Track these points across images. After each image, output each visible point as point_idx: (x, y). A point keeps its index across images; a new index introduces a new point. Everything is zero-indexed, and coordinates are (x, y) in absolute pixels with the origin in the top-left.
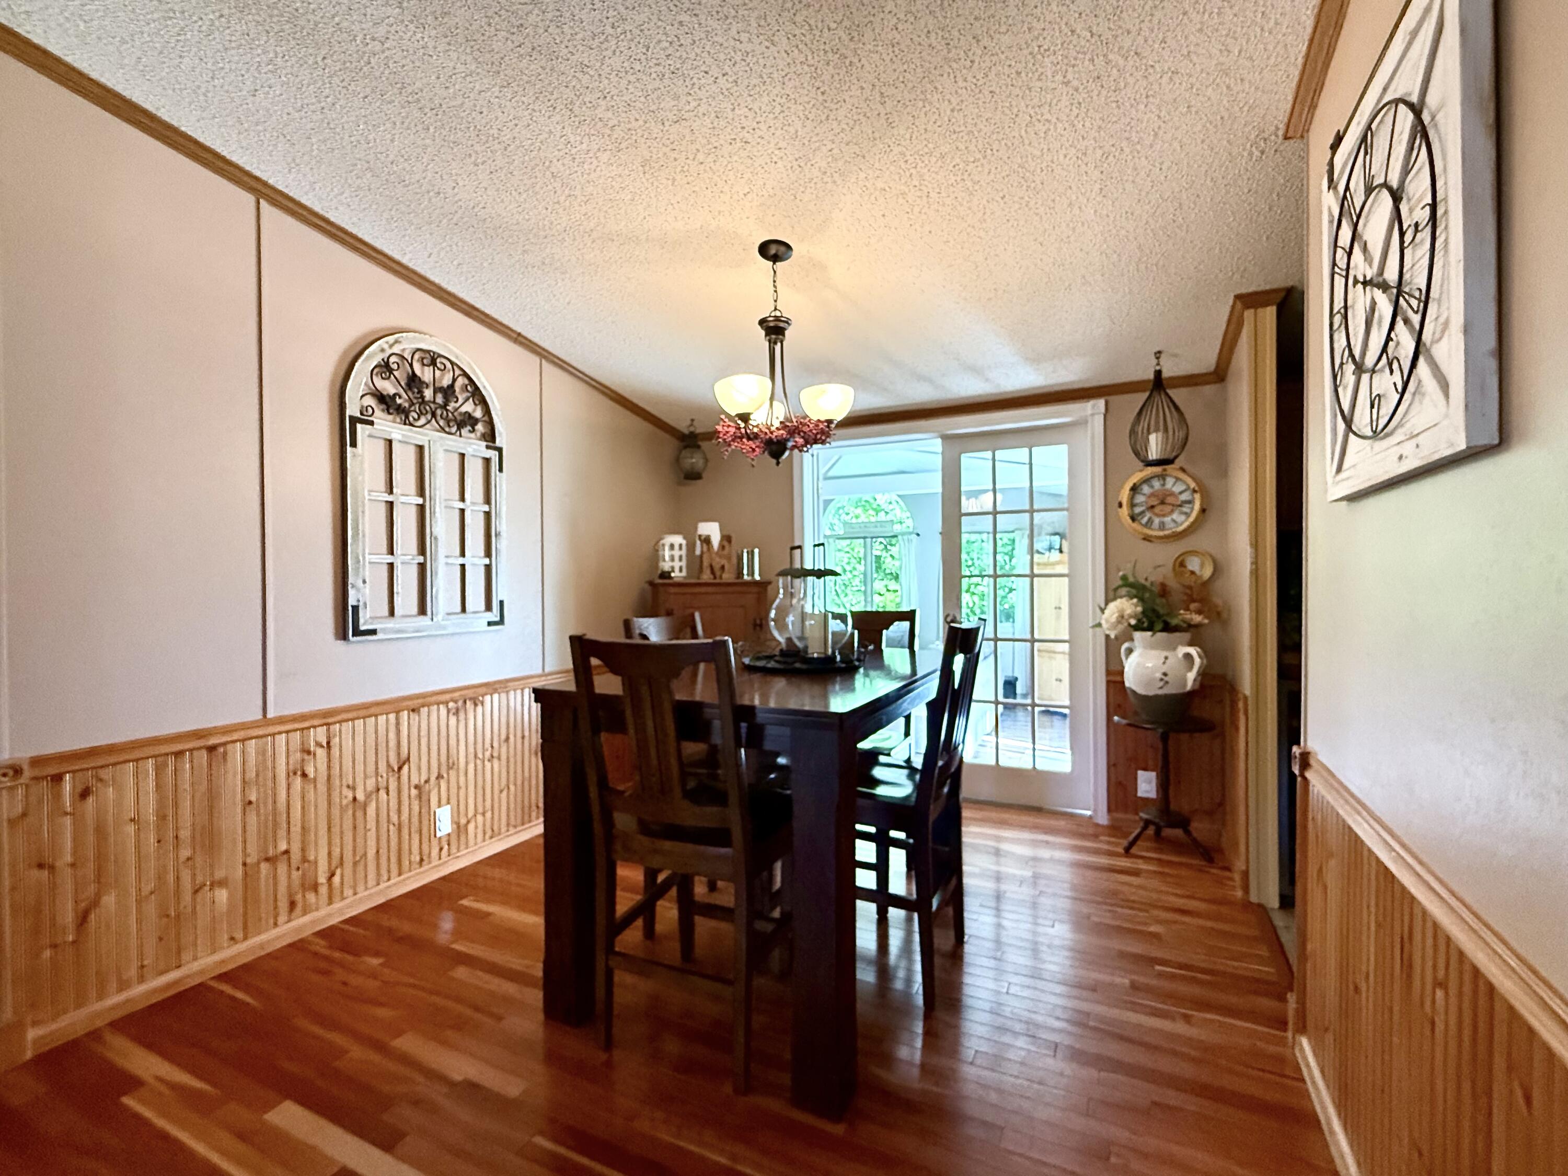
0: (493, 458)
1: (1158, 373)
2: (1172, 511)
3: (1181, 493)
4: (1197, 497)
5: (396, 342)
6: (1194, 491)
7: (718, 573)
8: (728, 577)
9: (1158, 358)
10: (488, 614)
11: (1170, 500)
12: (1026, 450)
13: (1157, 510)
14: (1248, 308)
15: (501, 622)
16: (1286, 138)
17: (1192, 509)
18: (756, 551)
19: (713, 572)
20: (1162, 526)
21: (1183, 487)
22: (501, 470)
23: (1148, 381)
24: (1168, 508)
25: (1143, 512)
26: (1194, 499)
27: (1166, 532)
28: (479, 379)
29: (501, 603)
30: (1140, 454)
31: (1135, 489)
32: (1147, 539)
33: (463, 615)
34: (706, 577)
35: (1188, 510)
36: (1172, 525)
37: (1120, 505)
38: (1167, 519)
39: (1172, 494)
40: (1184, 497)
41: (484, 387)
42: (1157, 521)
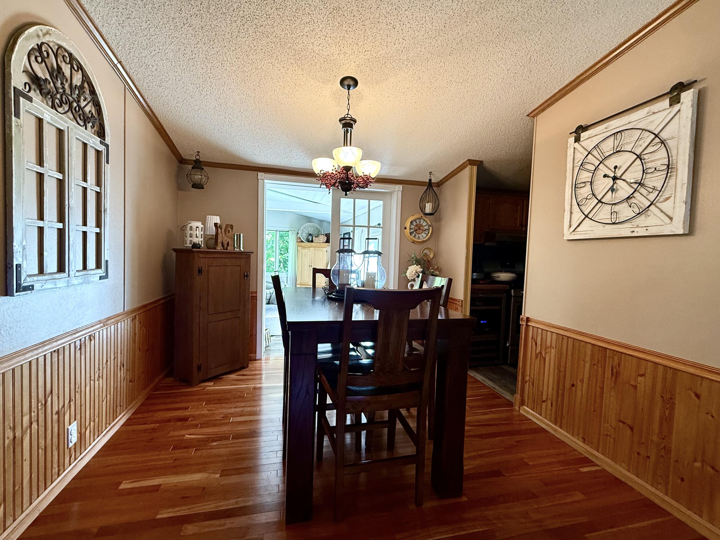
0: (103, 151)
1: (430, 180)
2: (422, 233)
3: (425, 226)
4: (431, 228)
5: (47, 33)
6: (430, 226)
7: (225, 247)
8: (230, 248)
9: (430, 174)
10: (99, 271)
11: (421, 228)
12: (367, 201)
13: (417, 231)
14: (470, 165)
15: (106, 277)
16: (528, 116)
17: (429, 233)
18: (242, 235)
19: (223, 245)
20: (419, 238)
21: (426, 224)
22: (108, 163)
23: (426, 182)
24: (421, 231)
25: (413, 232)
26: (429, 228)
27: (419, 241)
28: (97, 87)
29: (107, 261)
30: (422, 209)
31: (411, 222)
32: (413, 242)
33: (85, 272)
34: (219, 248)
35: (427, 233)
36: (422, 238)
37: (405, 228)
38: (420, 235)
39: (422, 226)
40: (426, 228)
41: (100, 95)
42: (417, 235)
